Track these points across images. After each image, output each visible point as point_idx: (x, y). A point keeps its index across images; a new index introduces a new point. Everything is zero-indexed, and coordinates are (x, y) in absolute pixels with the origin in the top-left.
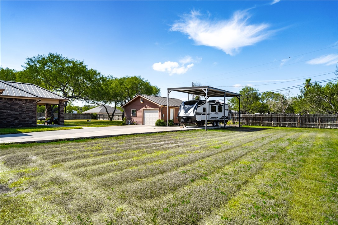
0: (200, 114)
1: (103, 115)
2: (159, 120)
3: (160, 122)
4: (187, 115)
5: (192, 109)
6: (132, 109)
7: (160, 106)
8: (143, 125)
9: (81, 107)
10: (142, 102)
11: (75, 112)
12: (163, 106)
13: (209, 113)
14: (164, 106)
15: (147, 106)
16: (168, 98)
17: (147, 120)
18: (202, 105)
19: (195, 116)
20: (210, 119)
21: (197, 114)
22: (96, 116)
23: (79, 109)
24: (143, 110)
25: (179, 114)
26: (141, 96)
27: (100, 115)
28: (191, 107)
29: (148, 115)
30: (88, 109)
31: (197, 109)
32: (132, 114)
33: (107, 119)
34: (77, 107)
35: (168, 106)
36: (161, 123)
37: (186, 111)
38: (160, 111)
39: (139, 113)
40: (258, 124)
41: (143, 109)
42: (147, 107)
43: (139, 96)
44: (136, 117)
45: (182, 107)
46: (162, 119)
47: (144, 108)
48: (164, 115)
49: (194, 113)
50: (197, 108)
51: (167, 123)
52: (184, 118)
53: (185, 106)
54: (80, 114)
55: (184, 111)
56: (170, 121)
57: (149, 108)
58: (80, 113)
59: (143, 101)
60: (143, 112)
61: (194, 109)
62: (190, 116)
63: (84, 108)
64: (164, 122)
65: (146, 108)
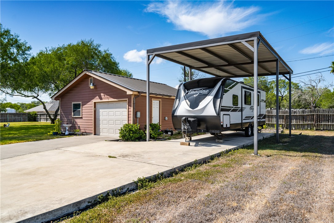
0: (228, 110)
1: (45, 114)
2: (127, 126)
3: (130, 130)
4: (196, 112)
5: (210, 98)
6: (73, 103)
7: (129, 93)
8: (95, 134)
10: (92, 87)
11: (10, 111)
12: (136, 93)
13: (242, 108)
14: (139, 92)
15: (102, 94)
16: (149, 82)
17: (102, 126)
18: (231, 88)
19: (218, 114)
20: (244, 121)
21: (222, 110)
22: (35, 117)
24: (95, 103)
25: (175, 111)
26: (89, 74)
28: (206, 92)
29: (105, 113)
31: (221, 98)
32: (74, 111)
35: (150, 94)
36: (134, 133)
37: (194, 104)
38: (130, 105)
39: (87, 110)
40: (308, 127)
41: (94, 101)
42: (103, 97)
43: (86, 74)
44: (82, 118)
45: (183, 94)
46: (135, 122)
47: (97, 100)
48: (139, 114)
49: (215, 107)
50: (222, 95)
51: (147, 132)
52: (189, 122)
53: (191, 92)
55: (189, 103)
56: (154, 127)
57: (106, 99)
59: (93, 85)
60: (95, 107)
61: (216, 97)
62: (204, 114)
64: (140, 129)
65: (101, 99)
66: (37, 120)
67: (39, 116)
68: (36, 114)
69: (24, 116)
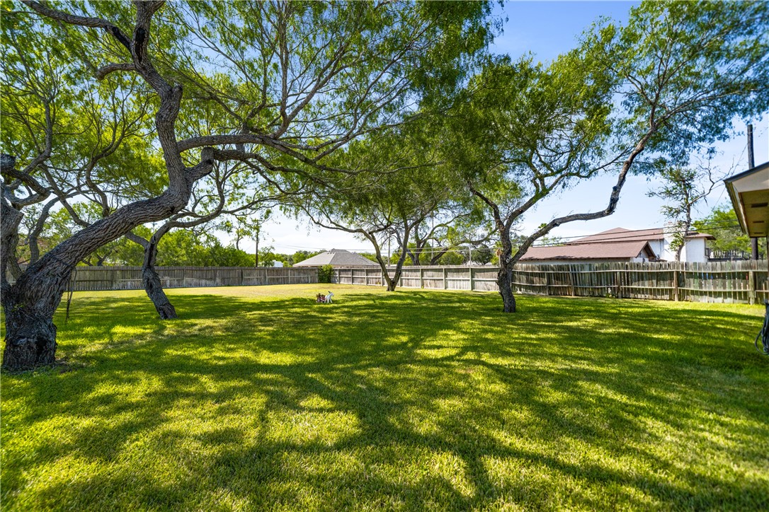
1: (349, 270)
9: (291, 256)
11: (278, 264)
22: (330, 274)
23: (286, 259)
27: (340, 271)
30: (304, 258)
33: (362, 282)
34: (283, 256)
54: (288, 269)
58: (289, 266)
63: (297, 257)
66: (332, 279)
67: (337, 273)
68: (331, 270)
69: (313, 274)
